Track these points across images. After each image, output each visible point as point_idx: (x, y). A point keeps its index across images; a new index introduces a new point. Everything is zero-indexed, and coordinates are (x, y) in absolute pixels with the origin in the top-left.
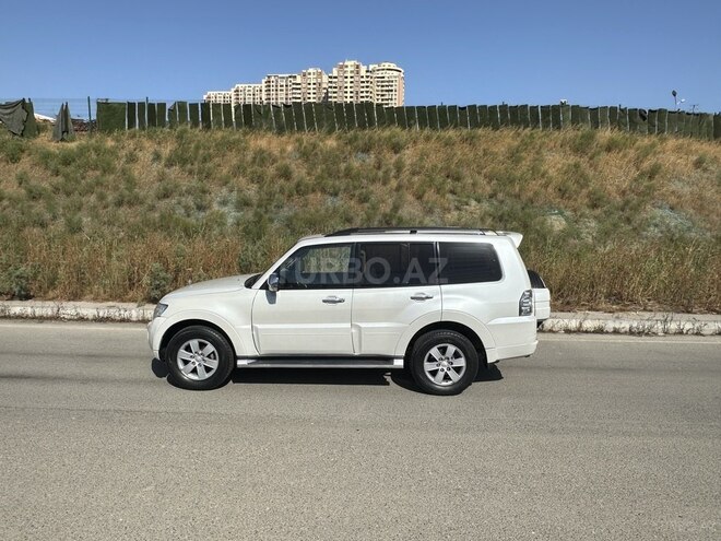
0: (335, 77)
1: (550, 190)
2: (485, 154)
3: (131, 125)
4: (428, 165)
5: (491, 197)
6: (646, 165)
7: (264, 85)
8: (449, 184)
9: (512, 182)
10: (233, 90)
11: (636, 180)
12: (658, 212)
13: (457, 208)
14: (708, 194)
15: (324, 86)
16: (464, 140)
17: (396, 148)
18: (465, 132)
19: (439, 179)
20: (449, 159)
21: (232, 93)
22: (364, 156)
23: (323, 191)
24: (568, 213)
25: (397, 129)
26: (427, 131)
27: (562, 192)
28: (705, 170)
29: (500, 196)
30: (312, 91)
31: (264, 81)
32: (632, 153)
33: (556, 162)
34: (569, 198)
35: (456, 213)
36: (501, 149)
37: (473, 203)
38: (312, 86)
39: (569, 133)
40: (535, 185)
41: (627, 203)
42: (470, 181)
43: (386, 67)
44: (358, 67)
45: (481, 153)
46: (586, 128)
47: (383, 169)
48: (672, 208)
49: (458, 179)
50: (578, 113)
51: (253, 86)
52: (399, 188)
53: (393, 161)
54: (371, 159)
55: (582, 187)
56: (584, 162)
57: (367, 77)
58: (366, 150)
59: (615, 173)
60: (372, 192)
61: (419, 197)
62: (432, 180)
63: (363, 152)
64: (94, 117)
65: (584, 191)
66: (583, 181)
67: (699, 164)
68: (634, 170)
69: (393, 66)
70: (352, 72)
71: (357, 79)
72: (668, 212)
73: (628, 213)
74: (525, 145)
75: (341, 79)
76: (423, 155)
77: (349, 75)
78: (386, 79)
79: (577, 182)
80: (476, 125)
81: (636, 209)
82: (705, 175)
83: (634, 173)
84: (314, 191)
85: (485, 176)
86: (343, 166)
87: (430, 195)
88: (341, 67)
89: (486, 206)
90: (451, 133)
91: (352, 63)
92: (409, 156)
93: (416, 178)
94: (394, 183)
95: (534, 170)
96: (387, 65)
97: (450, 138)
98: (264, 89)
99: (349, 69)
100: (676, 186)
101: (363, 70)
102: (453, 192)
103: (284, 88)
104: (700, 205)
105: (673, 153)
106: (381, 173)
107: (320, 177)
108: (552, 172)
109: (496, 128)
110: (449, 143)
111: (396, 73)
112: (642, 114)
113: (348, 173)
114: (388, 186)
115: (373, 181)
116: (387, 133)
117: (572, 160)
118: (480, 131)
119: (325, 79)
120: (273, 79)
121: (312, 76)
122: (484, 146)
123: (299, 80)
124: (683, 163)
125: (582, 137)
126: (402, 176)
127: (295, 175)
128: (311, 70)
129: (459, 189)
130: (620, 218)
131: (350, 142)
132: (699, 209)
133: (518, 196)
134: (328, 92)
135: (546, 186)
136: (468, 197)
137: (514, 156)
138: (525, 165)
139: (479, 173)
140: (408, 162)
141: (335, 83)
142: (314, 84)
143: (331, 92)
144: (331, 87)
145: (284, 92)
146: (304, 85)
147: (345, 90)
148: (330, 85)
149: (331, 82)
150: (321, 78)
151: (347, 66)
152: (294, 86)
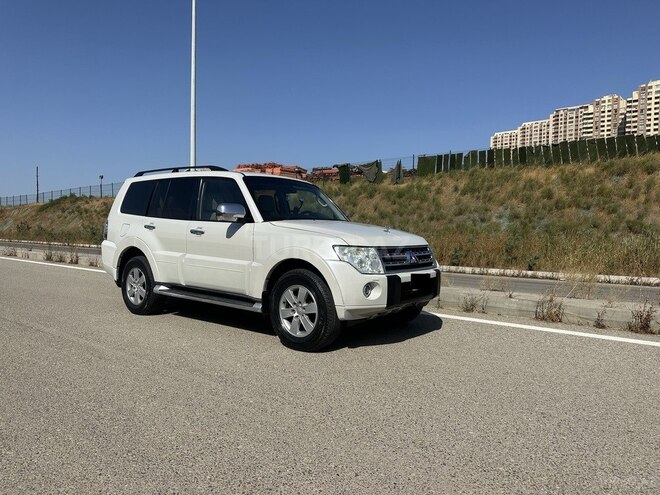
0: (636, 101)
3: (439, 170)
7: (552, 119)
10: (520, 128)
15: (622, 111)
17: (650, 170)
21: (518, 131)
22: (619, 178)
23: (578, 206)
30: (606, 119)
31: (552, 116)
38: (606, 114)
47: (635, 188)
51: (540, 122)
52: (646, 201)
53: (645, 180)
54: (625, 180)
58: (621, 173)
60: (621, 206)
63: (617, 175)
64: (416, 168)
70: (657, 92)
75: (642, 102)
77: (653, 96)
84: (569, 206)
88: (644, 89)
94: (642, 198)
98: (551, 123)
99: (654, 90)
103: (574, 120)
106: (631, 191)
107: (576, 196)
113: (601, 192)
114: (637, 201)
115: (624, 197)
119: (623, 104)
120: (561, 113)
121: (607, 104)
123: (591, 109)
126: (651, 192)
127: (556, 195)
128: (606, 98)
131: (607, 168)
134: (625, 118)
141: (635, 106)
142: (609, 111)
143: (630, 117)
144: (630, 112)
145: (574, 123)
146: (597, 114)
147: (649, 112)
148: (628, 109)
149: (630, 107)
150: (618, 104)
151: (651, 87)
152: (585, 117)
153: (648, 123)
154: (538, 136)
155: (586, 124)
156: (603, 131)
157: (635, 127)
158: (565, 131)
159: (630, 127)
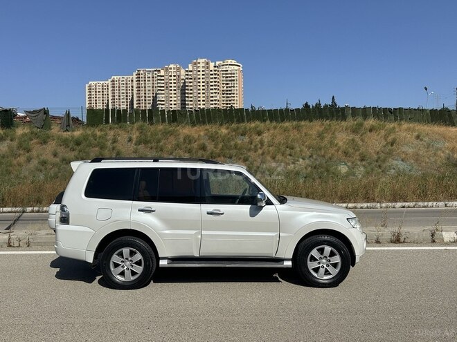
0: (191, 71)
1: (340, 153)
2: (306, 135)
3: (107, 122)
4: (276, 141)
5: (310, 157)
6: (390, 139)
7: (135, 76)
8: (288, 151)
9: (320, 149)
10: (110, 80)
11: (385, 146)
12: (395, 162)
13: (293, 163)
14: (421, 153)
15: (182, 77)
16: (294, 128)
17: (259, 133)
18: (295, 123)
19: (283, 149)
20: (287, 138)
21: (109, 82)
22: (242, 137)
23: (224, 156)
24: (349, 164)
25: (258, 123)
26: (274, 124)
27: (346, 153)
28: (422, 140)
29: (315, 156)
30: (173, 81)
31: (134, 74)
32: (383, 132)
33: (342, 138)
34: (349, 157)
35: (293, 165)
36: (314, 132)
37: (301, 160)
38: (173, 78)
39: (350, 122)
40: (332, 151)
41: (379, 158)
42: (299, 149)
43: (229, 63)
44: (208, 63)
45: (303, 135)
46: (360, 119)
47: (254, 144)
48: (403, 160)
49: (292, 148)
50: (355, 111)
51: (126, 77)
52: (263, 154)
53: (258, 140)
54: (246, 139)
55: (356, 151)
56: (357, 138)
57: (215, 71)
58: (243, 134)
59: (374, 143)
60: (249, 156)
61: (274, 158)
62: (279, 149)
63: (242, 135)
65: (358, 153)
66: (356, 147)
67: (418, 137)
68: (383, 141)
69: (234, 62)
70: (203, 67)
71: (207, 72)
72: (400, 162)
73: (380, 163)
74: (326, 130)
75: (195, 72)
76: (274, 137)
77: (201, 69)
78: (229, 72)
79: (354, 149)
80: (300, 119)
81: (384, 161)
82: (421, 143)
83: (384, 143)
84: (219, 156)
85: (306, 147)
86: (233, 143)
87: (279, 157)
88: (195, 64)
89: (307, 161)
90: (287, 124)
91: (203, 60)
92: (266, 137)
93: (271, 148)
94: (260, 151)
95: (331, 143)
96: (229, 62)
97: (287, 127)
98: (135, 80)
99: (201, 65)
100: (405, 149)
101: (212, 65)
102: (290, 155)
103: (151, 79)
104: (417, 158)
105: (405, 131)
106: (253, 147)
107: (222, 149)
108: (341, 144)
109: (311, 121)
110: (286, 130)
111: (236, 68)
112: (390, 110)
113: (236, 146)
114: (257, 153)
115: (249, 150)
116: (253, 125)
117: (352, 136)
118: (303, 123)
119: (183, 72)
120: (142, 72)
121: (172, 70)
122: (305, 131)
123: (162, 73)
124: (410, 137)
125: (357, 124)
126: (264, 148)
127: (208, 148)
128: (172, 66)
129: (293, 154)
130: (376, 166)
131: (235, 130)
132: (416, 160)
133: (324, 156)
134: (185, 82)
135: (338, 151)
136: (298, 157)
137: (321, 136)
138: (326, 140)
139: (303, 145)
140: (266, 140)
141: (191, 75)
142: (174, 76)
143: (188, 82)
144: (187, 79)
145: (151, 82)
146: (167, 77)
147: (199, 80)
148: (187, 77)
149: (187, 75)
150: (180, 72)
151: (199, 63)
152: (159, 78)
153: (199, 88)
154: (125, 88)
155: (160, 83)
156: (171, 90)
157: (191, 90)
158: (145, 87)
159: (188, 89)
